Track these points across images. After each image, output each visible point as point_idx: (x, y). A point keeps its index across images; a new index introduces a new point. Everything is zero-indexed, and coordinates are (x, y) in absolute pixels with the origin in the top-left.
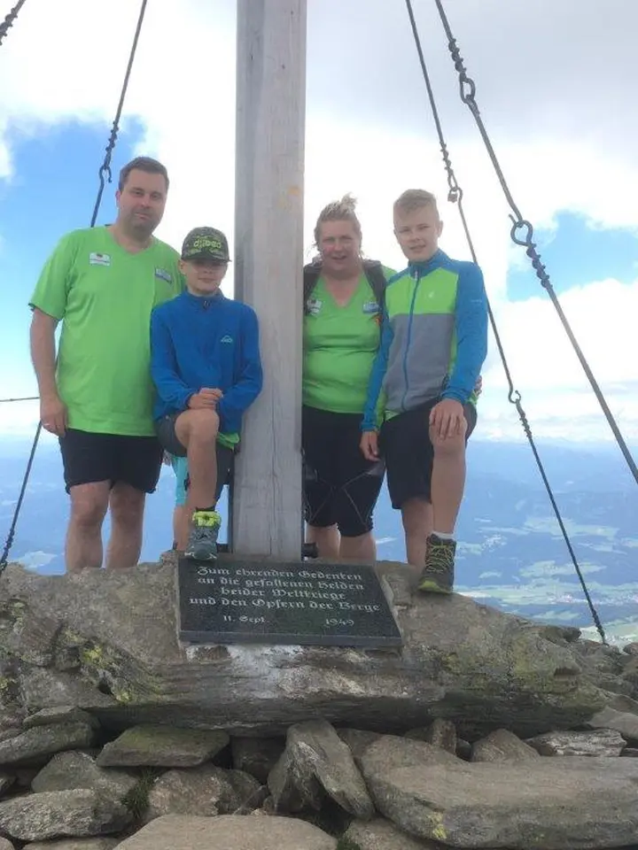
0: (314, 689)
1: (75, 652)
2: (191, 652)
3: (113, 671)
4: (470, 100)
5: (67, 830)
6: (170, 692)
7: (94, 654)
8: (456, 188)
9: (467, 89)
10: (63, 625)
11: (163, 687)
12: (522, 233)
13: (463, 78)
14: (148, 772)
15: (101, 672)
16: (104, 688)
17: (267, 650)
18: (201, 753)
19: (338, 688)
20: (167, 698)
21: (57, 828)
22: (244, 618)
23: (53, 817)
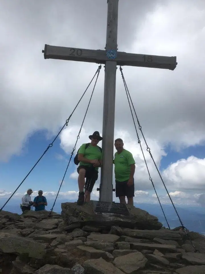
0: (115, 219)
1: (77, 213)
2: (96, 213)
3: (84, 216)
4: (140, 129)
5: (80, 236)
6: (93, 219)
7: (81, 214)
8: (139, 141)
9: (140, 128)
10: (76, 209)
11: (92, 218)
12: (148, 150)
13: (139, 126)
14: (89, 232)
15: (82, 216)
16: (82, 219)
17: (108, 214)
18: (98, 229)
19: (119, 220)
20: (93, 220)
21: (78, 235)
22: (104, 209)
23: (77, 234)
